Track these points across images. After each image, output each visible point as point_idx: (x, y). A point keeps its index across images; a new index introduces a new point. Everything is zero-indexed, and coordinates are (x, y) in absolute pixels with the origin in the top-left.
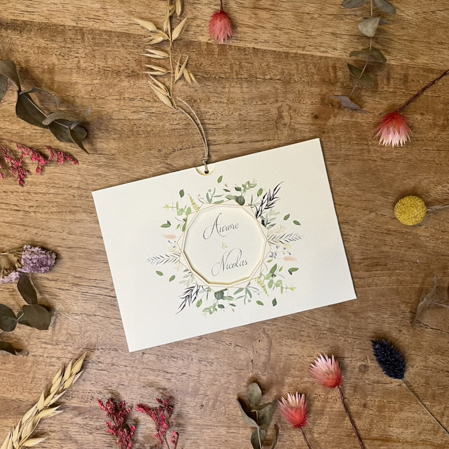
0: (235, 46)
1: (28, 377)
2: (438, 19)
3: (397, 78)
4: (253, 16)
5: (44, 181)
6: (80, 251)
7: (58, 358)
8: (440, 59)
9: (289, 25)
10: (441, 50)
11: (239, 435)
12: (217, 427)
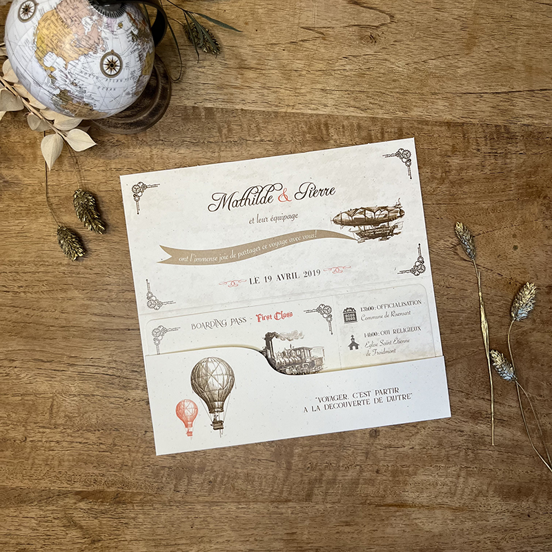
0: (222, 109)
1: (28, 464)
2: (430, 68)
3: (391, 132)
4: (239, 76)
5: (32, 259)
6: (74, 330)
7: (58, 442)
8: (434, 110)
9: (277, 84)
10: (435, 100)
11: (250, 510)
12: (226, 503)
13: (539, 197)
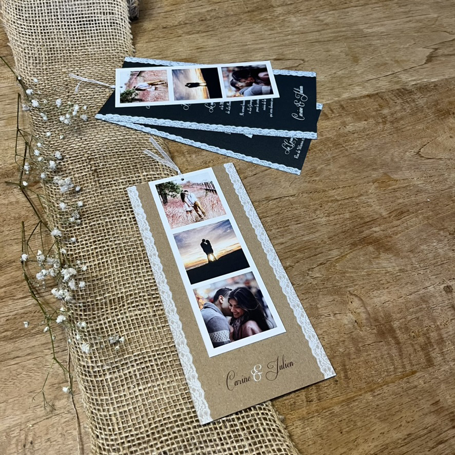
13: (450, 114)
